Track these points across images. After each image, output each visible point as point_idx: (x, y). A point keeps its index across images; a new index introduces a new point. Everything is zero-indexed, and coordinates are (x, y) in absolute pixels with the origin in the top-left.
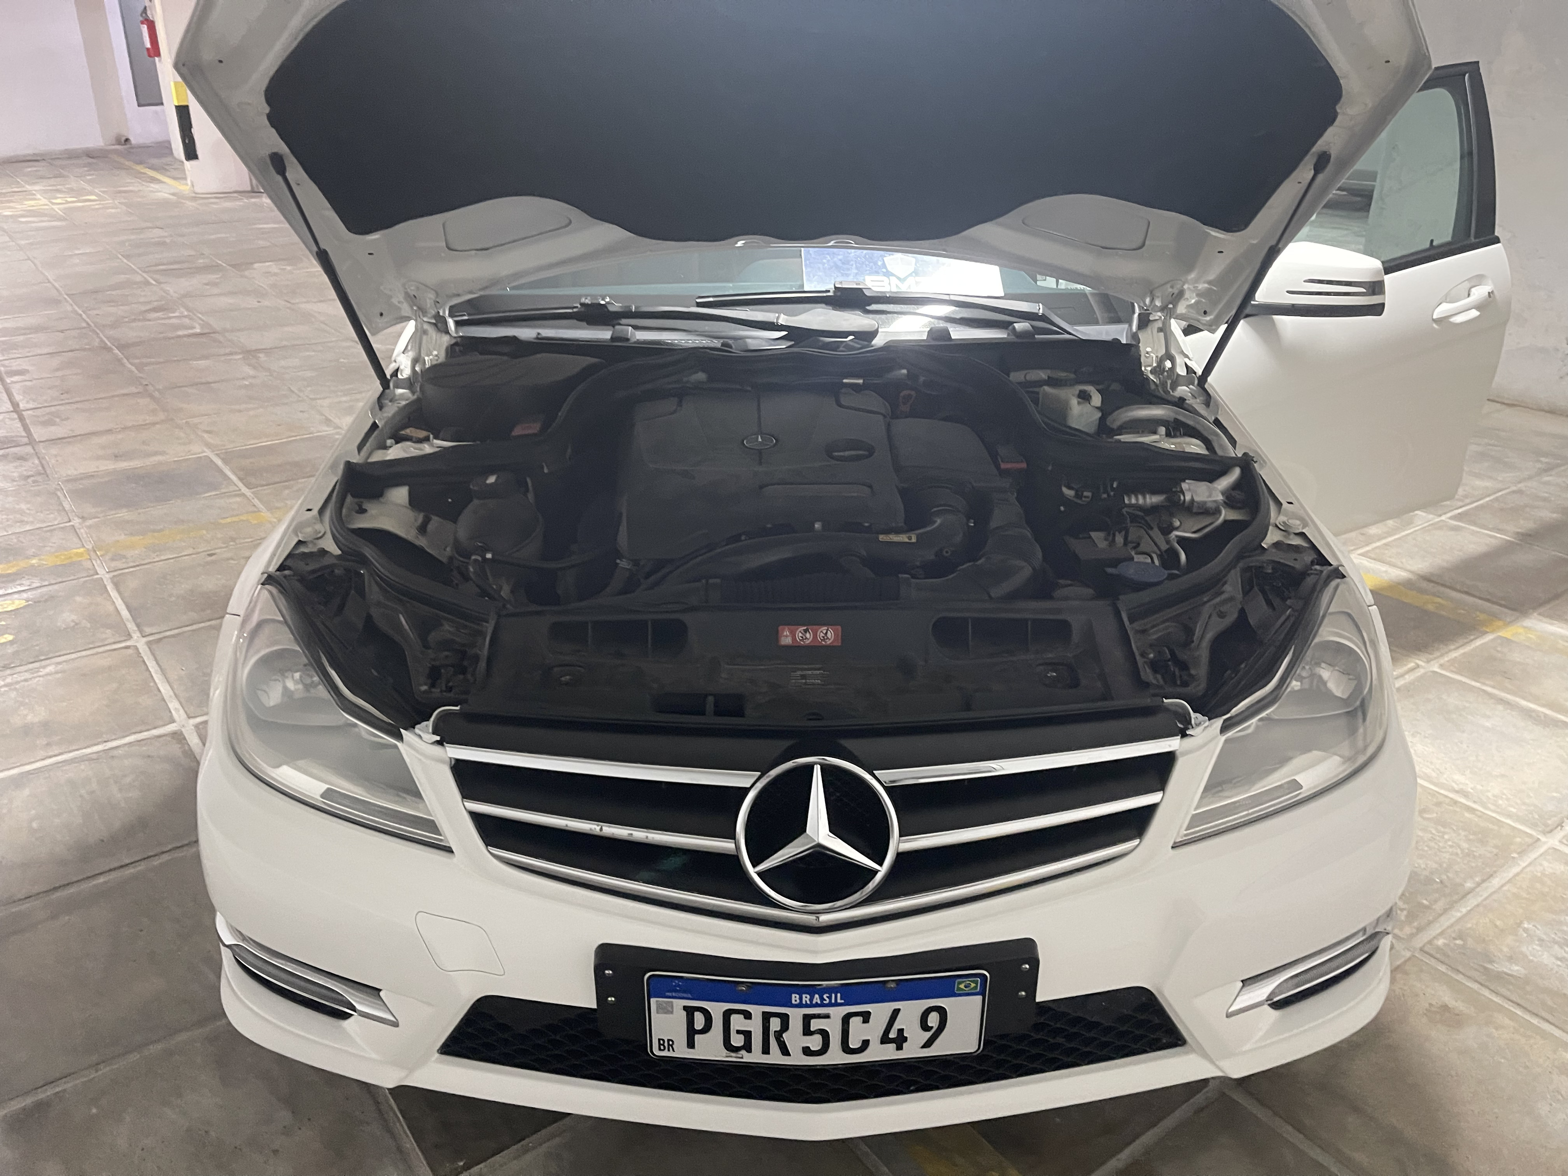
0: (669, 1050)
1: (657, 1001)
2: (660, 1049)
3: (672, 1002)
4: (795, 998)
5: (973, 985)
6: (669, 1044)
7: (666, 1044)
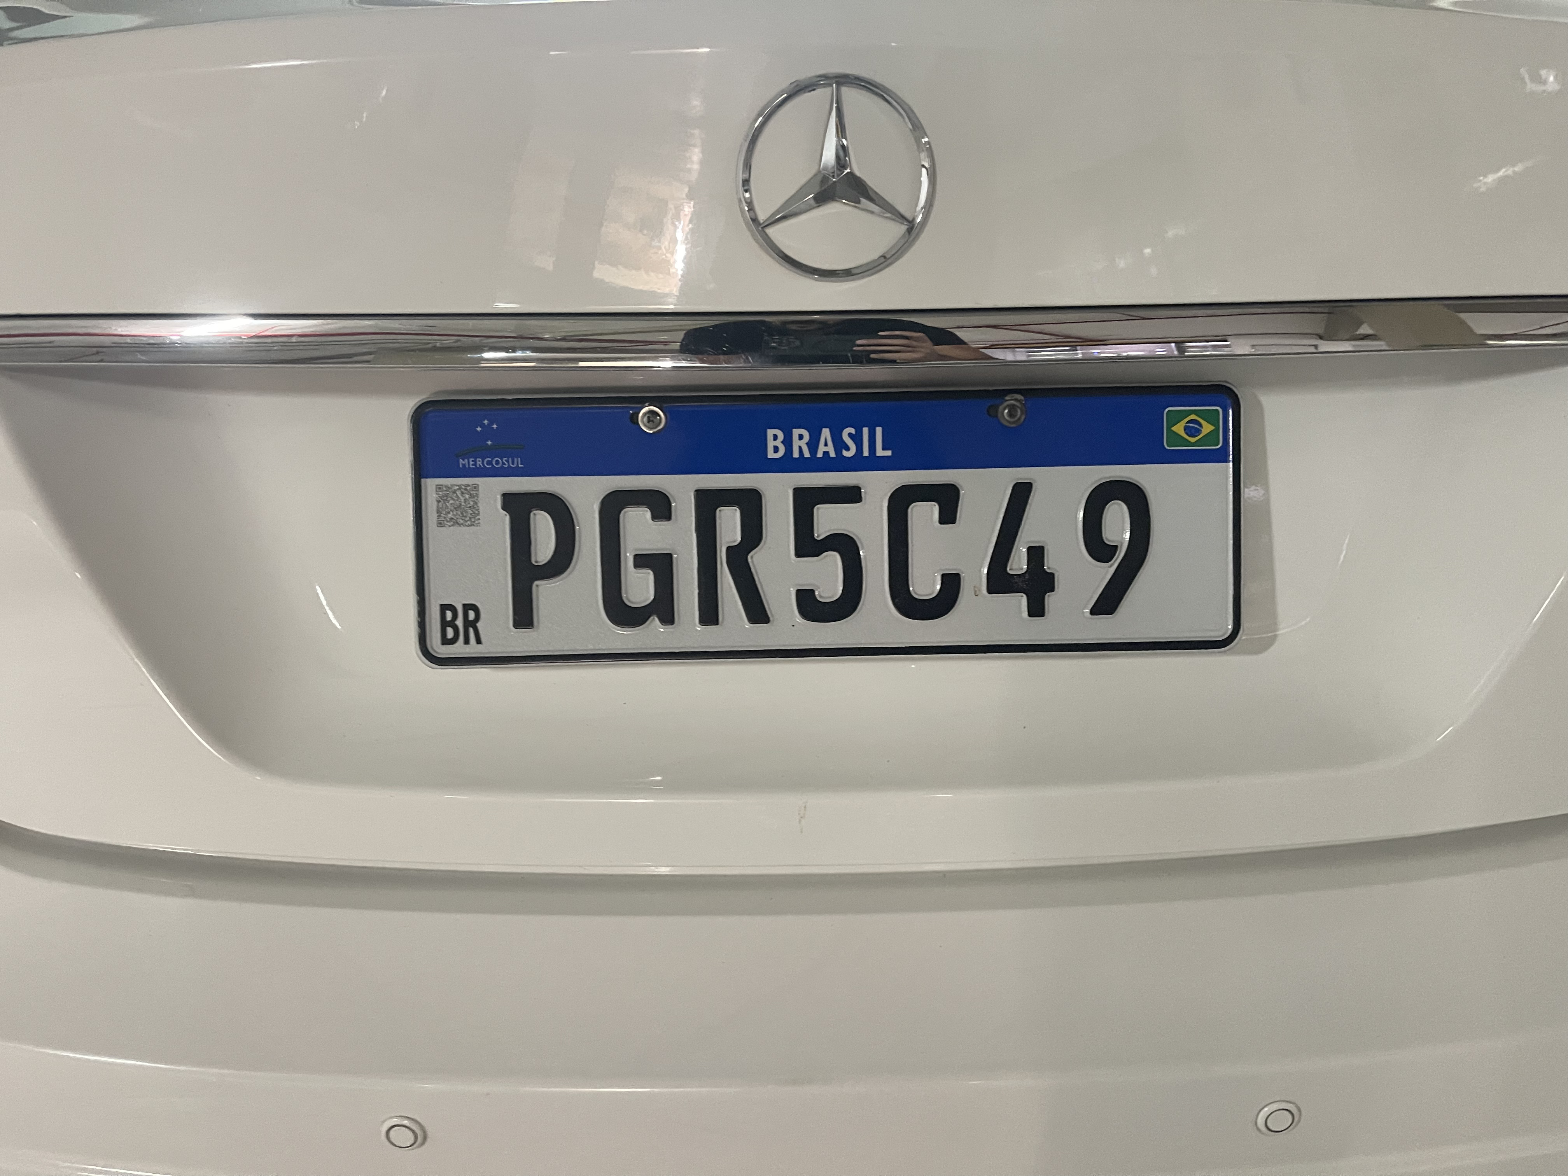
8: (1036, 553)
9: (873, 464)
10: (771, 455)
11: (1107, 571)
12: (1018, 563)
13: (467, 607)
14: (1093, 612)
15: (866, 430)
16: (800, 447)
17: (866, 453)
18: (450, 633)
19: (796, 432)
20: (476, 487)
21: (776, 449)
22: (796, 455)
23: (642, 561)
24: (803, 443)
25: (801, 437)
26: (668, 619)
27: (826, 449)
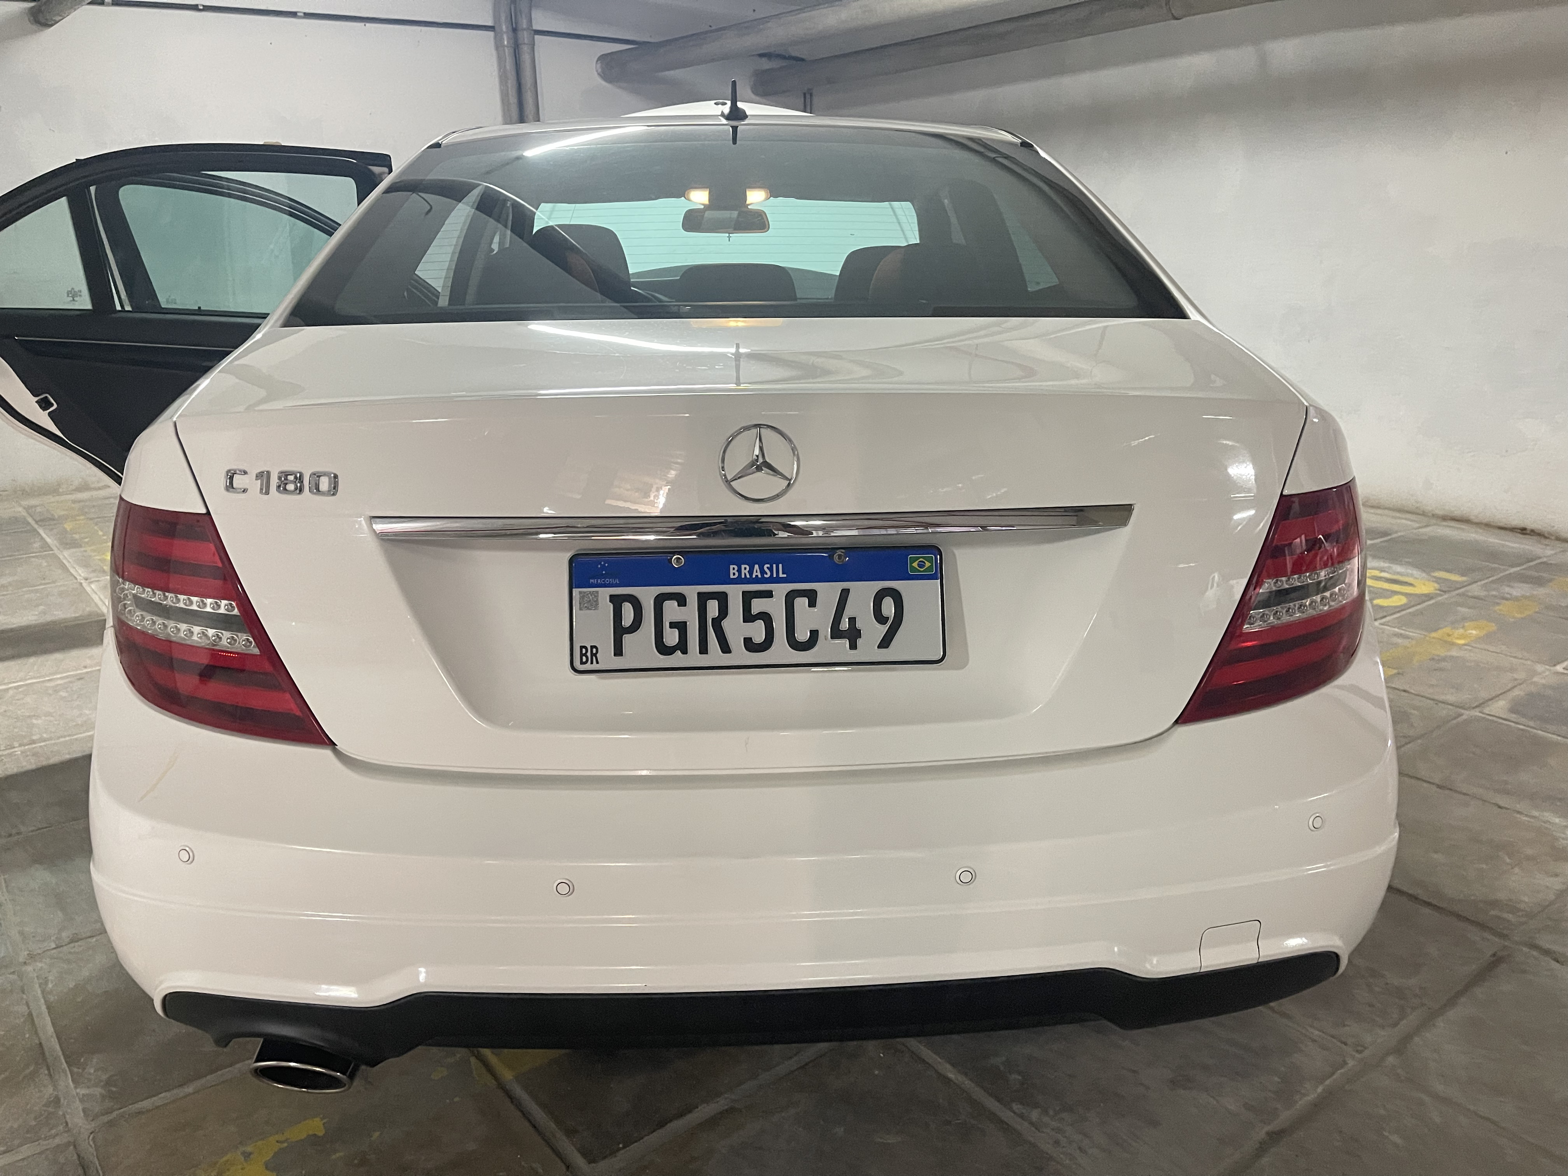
8: (852, 620)
9: (778, 580)
10: (732, 576)
11: (884, 629)
12: (845, 625)
13: (592, 647)
14: (878, 647)
15: (774, 565)
16: (745, 574)
17: (775, 576)
18: (584, 659)
19: (743, 566)
20: (597, 592)
21: (734, 574)
22: (743, 576)
23: (673, 625)
24: (746, 572)
25: (745, 569)
26: (685, 652)
27: (757, 574)
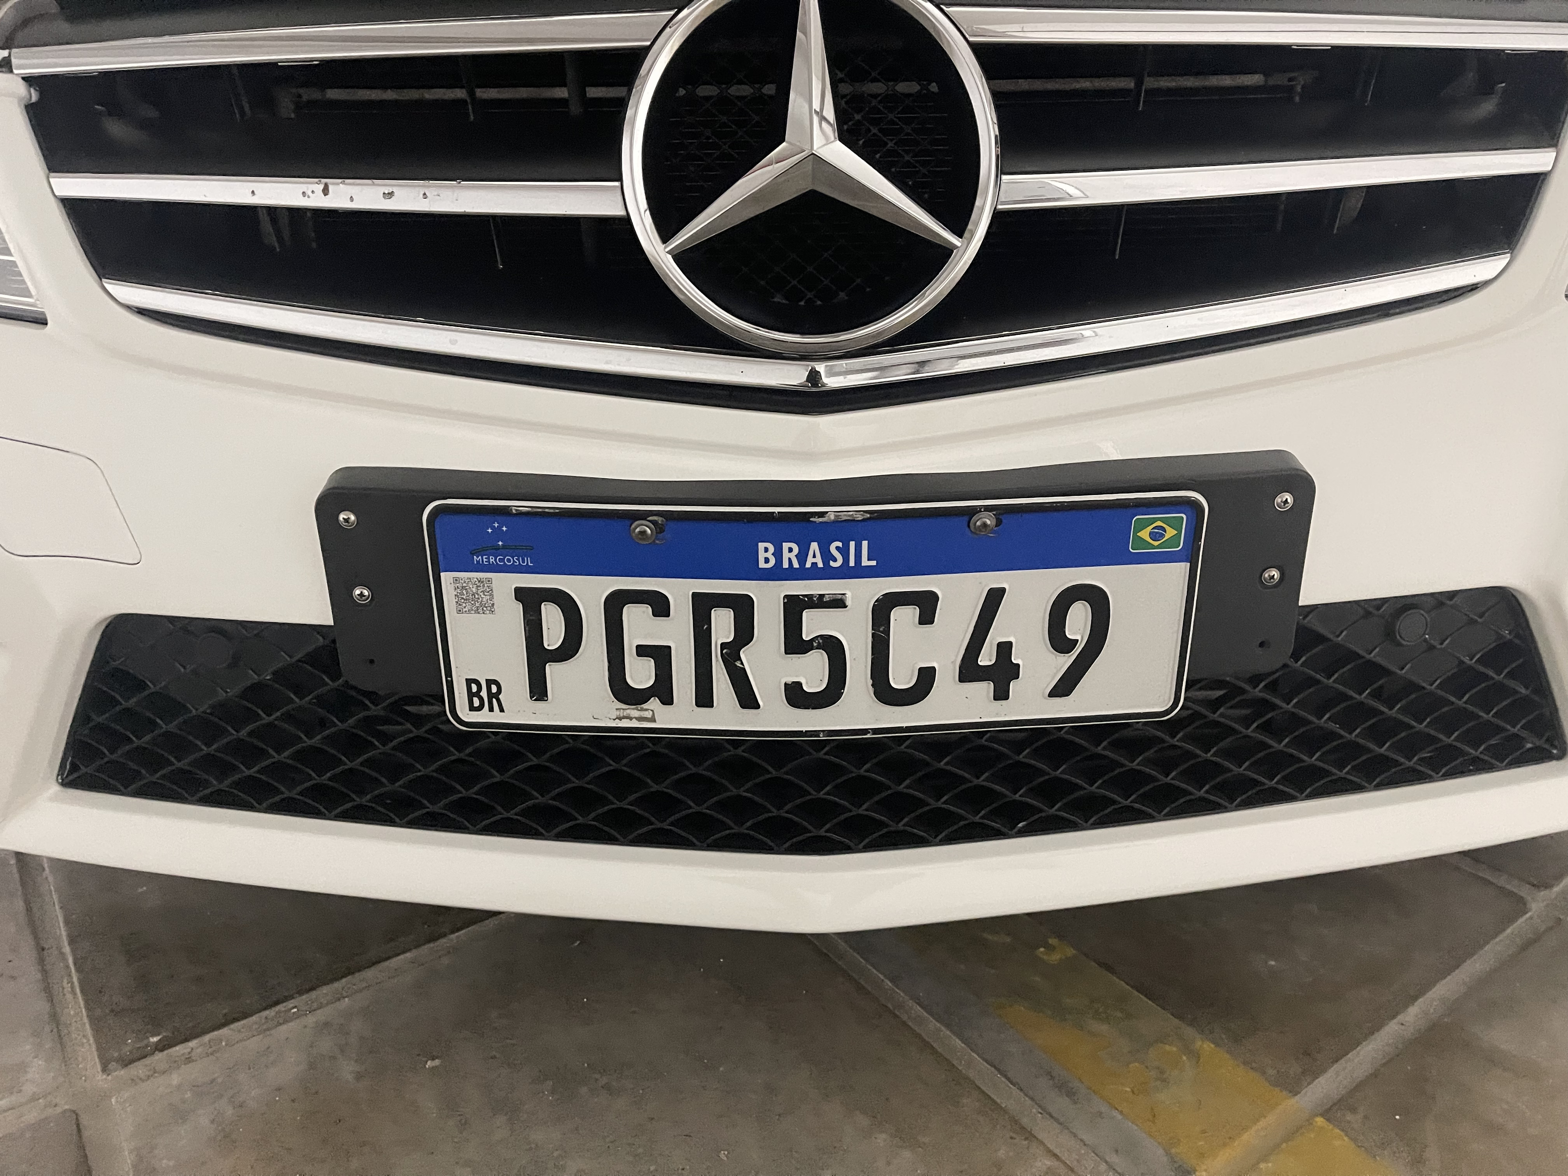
0: (491, 709)
1: (456, 580)
2: (472, 708)
3: (490, 580)
4: (765, 553)
5: (1170, 532)
6: (491, 695)
7: (484, 694)
